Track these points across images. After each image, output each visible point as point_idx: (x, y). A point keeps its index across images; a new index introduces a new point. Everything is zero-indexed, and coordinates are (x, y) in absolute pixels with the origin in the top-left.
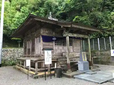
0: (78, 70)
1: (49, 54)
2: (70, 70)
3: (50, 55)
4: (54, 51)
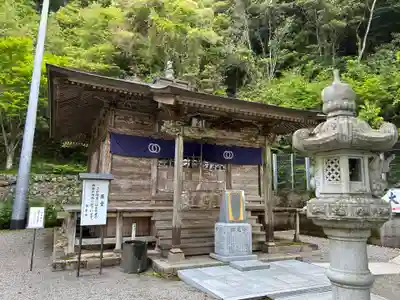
0: (213, 252)
1: (100, 194)
2: (179, 250)
3: (102, 196)
4: (154, 186)
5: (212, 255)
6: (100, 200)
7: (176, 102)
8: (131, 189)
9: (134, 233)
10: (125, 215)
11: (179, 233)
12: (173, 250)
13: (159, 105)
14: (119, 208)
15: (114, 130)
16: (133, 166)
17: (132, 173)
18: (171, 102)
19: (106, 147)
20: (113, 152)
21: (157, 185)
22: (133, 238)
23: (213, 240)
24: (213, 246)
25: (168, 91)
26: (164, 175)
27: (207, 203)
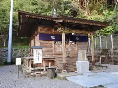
1: (39, 53)
4: (54, 50)
5: (75, 71)
6: (39, 55)
7: (63, 21)
8: (47, 51)
9: (50, 65)
10: (46, 60)
11: (65, 65)
12: (64, 70)
13: (56, 23)
14: (44, 58)
15: (40, 32)
16: (47, 44)
17: (47, 46)
18: (61, 21)
19: (37, 38)
20: (40, 39)
21: (55, 49)
22: (50, 67)
23: (76, 67)
24: (76, 69)
25: (61, 17)
26: (57, 46)
27: (72, 55)
